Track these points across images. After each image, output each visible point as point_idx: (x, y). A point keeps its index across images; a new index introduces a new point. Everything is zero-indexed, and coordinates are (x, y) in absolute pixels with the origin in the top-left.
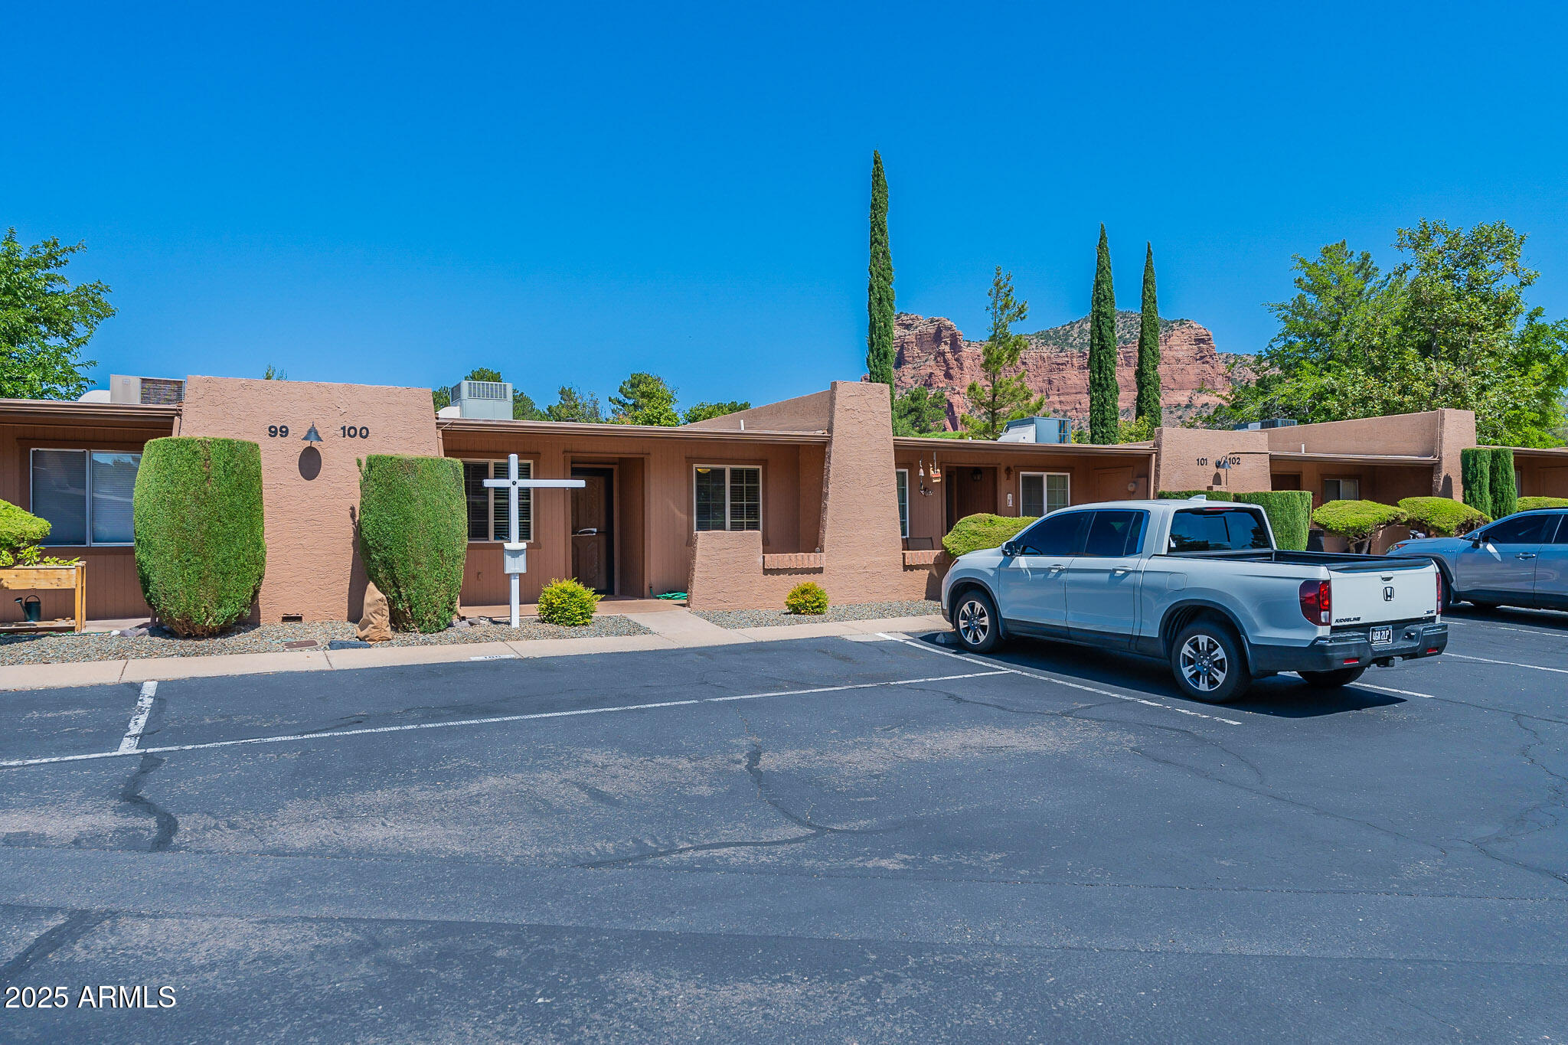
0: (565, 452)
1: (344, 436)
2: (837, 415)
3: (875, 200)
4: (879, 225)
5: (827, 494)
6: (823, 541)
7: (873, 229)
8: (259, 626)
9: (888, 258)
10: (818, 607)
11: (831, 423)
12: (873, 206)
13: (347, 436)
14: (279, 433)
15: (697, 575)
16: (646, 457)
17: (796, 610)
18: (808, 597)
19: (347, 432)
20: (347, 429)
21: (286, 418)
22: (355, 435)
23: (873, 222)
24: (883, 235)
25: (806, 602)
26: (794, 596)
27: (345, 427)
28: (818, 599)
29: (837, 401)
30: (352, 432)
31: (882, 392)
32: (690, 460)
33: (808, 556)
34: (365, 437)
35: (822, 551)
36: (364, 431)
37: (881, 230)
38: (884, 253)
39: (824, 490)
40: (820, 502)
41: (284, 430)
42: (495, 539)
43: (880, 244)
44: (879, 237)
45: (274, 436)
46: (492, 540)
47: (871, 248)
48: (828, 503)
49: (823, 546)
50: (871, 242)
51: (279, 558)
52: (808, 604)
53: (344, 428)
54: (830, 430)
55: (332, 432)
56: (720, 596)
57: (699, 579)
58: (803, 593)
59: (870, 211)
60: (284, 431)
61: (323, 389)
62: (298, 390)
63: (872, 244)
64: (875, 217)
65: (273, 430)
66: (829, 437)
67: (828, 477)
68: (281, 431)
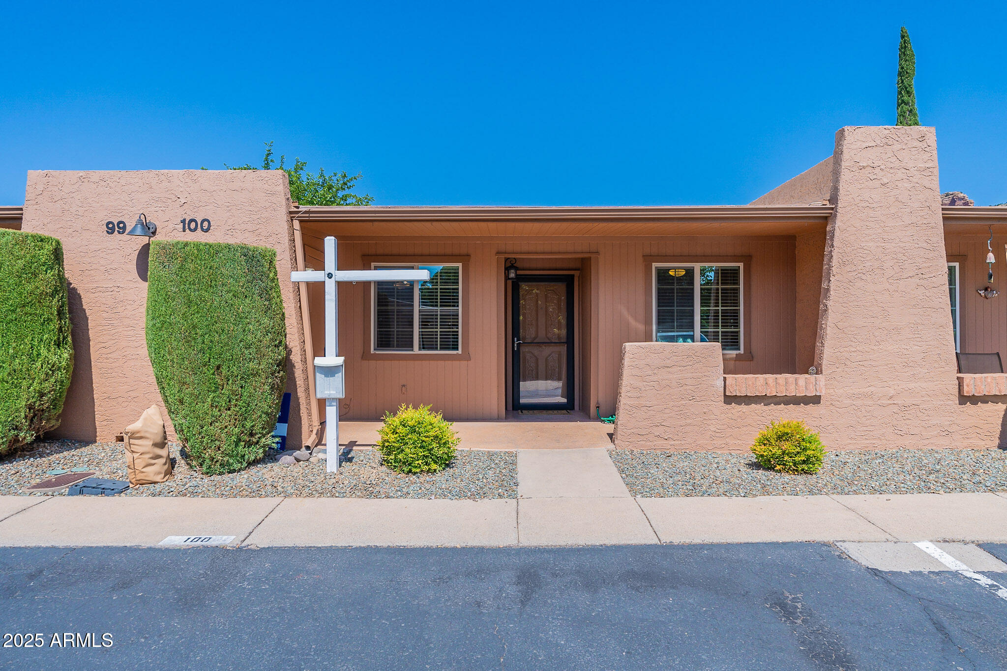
0: (498, 253)
1: (184, 231)
2: (845, 176)
3: (902, 68)
4: (906, 88)
5: (828, 290)
6: (821, 358)
7: (900, 93)
8: (96, 442)
9: (915, 115)
10: (804, 462)
11: (835, 190)
12: (900, 74)
13: (187, 230)
14: (117, 229)
15: (624, 402)
16: (593, 256)
17: (764, 464)
18: (787, 446)
19: (187, 226)
20: (187, 222)
21: (124, 212)
22: (195, 229)
23: (900, 87)
24: (909, 96)
25: (784, 453)
26: (765, 441)
27: (185, 220)
28: (805, 449)
29: (846, 155)
30: (193, 225)
31: (922, 138)
32: (649, 259)
33: (796, 379)
34: (207, 231)
35: (819, 372)
36: (206, 224)
37: (908, 92)
38: (911, 111)
39: (824, 285)
40: (818, 302)
41: (121, 225)
42: (420, 349)
43: (906, 104)
44: (906, 98)
45: (112, 233)
46: (416, 350)
47: (898, 109)
48: (830, 303)
49: (820, 365)
50: (898, 102)
51: (116, 370)
52: (786, 458)
53: (183, 221)
54: (834, 199)
55: (171, 226)
56: (658, 431)
57: (627, 407)
58: (780, 438)
59: (897, 79)
60: (121, 227)
61: (163, 177)
62: (136, 180)
63: (899, 105)
64: (902, 82)
65: (110, 226)
66: (832, 209)
67: (829, 269)
68: (119, 227)
